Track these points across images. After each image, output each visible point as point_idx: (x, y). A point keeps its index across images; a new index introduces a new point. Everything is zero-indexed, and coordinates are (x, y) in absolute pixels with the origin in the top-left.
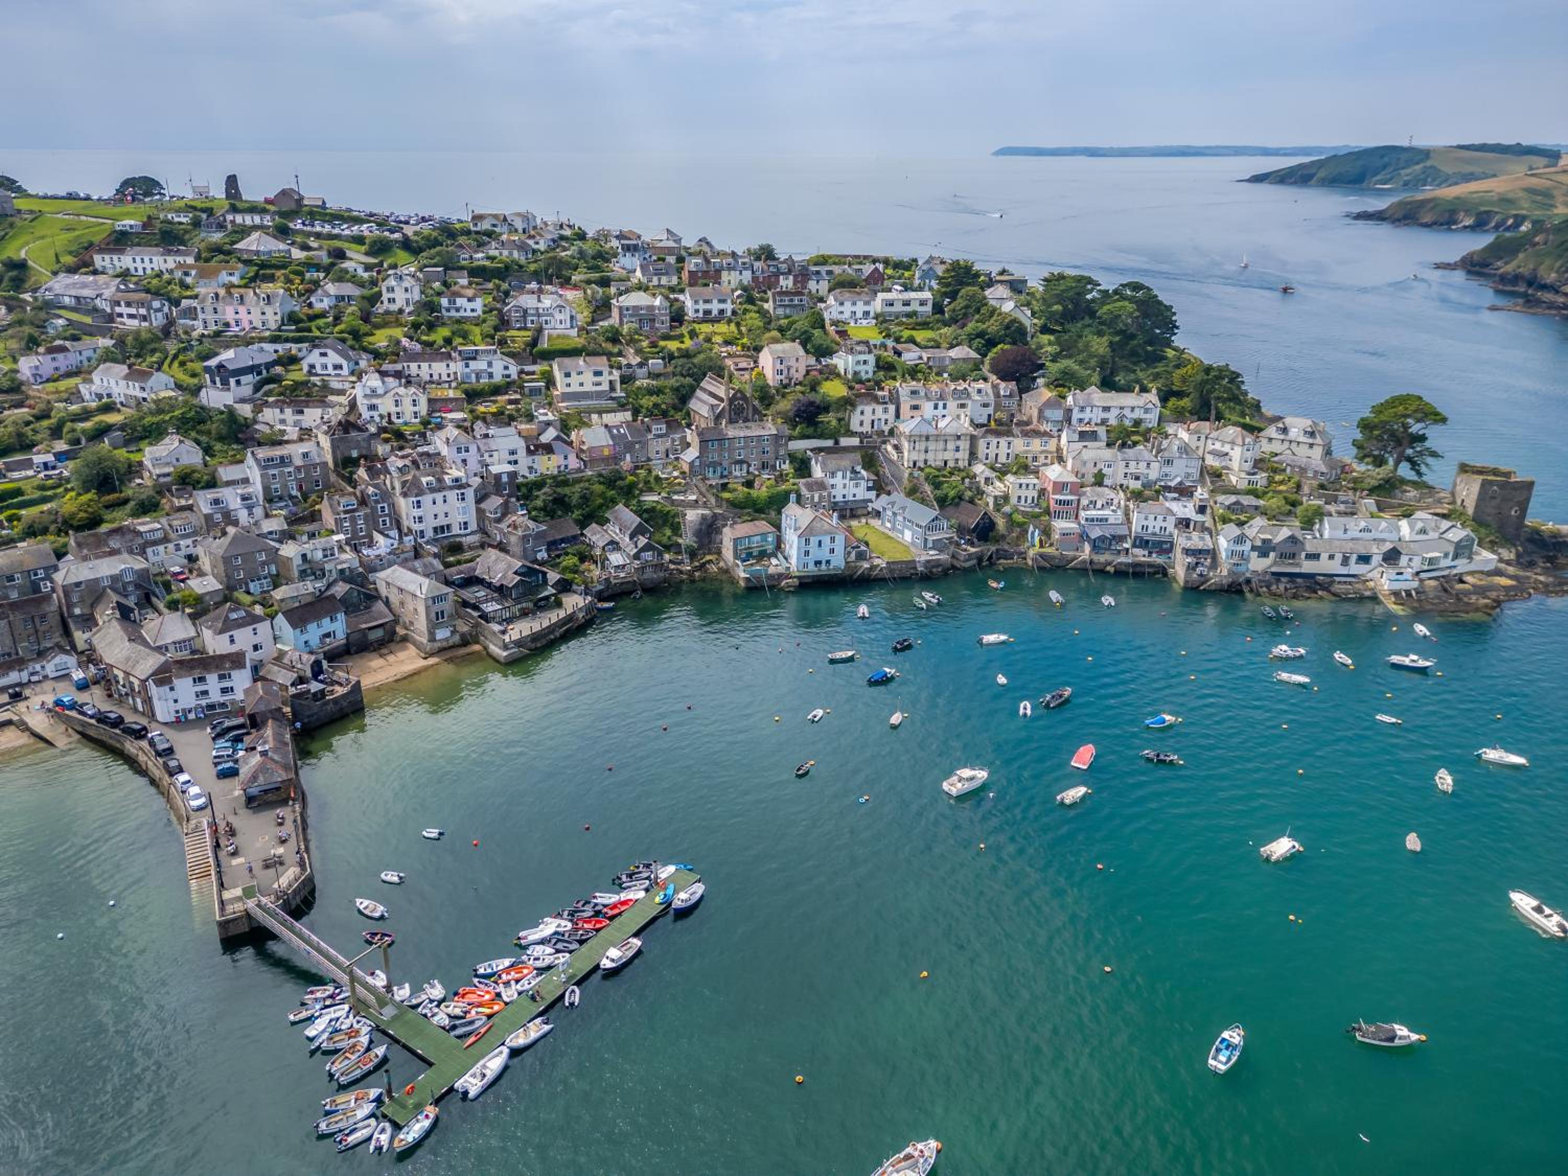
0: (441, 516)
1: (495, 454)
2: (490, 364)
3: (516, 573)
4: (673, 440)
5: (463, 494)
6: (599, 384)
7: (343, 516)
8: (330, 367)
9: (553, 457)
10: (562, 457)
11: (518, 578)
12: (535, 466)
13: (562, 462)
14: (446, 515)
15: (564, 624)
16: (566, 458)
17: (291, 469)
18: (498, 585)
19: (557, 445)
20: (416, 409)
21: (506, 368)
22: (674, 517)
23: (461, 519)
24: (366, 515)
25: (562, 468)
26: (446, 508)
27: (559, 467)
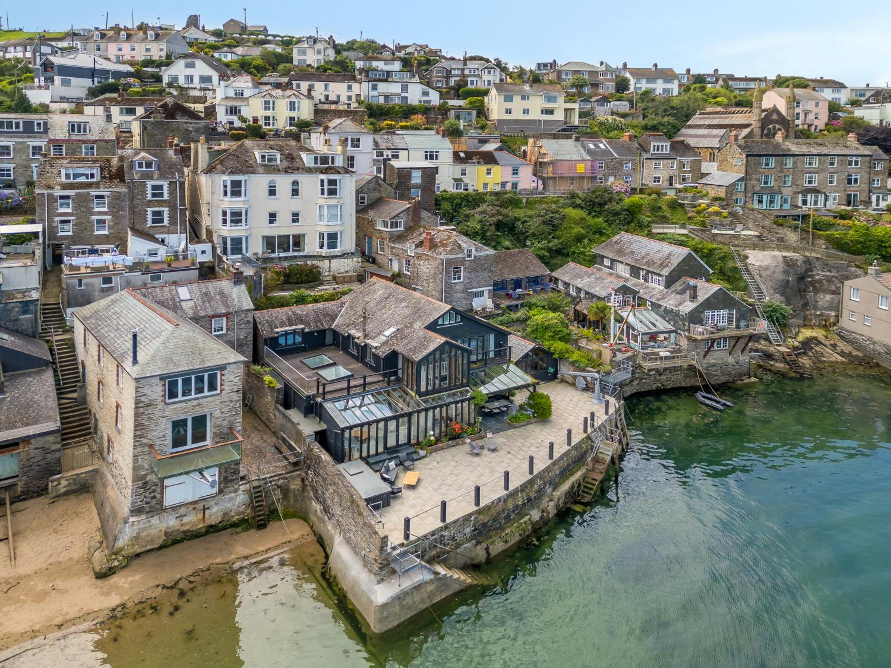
0: (284, 218)
1: (402, 154)
2: (405, 88)
3: (433, 327)
4: (682, 165)
5: (332, 182)
6: (550, 112)
7: (58, 192)
8: (196, 80)
9: (496, 169)
10: (510, 170)
11: (440, 340)
12: (466, 179)
13: (510, 178)
14: (295, 217)
15: (565, 473)
16: (515, 172)
17: (41, 143)
18: (383, 352)
19: (499, 156)
20: (294, 114)
21: (425, 94)
22: (722, 259)
23: (324, 227)
24: (116, 198)
25: (508, 187)
26: (296, 205)
27: (503, 184)
